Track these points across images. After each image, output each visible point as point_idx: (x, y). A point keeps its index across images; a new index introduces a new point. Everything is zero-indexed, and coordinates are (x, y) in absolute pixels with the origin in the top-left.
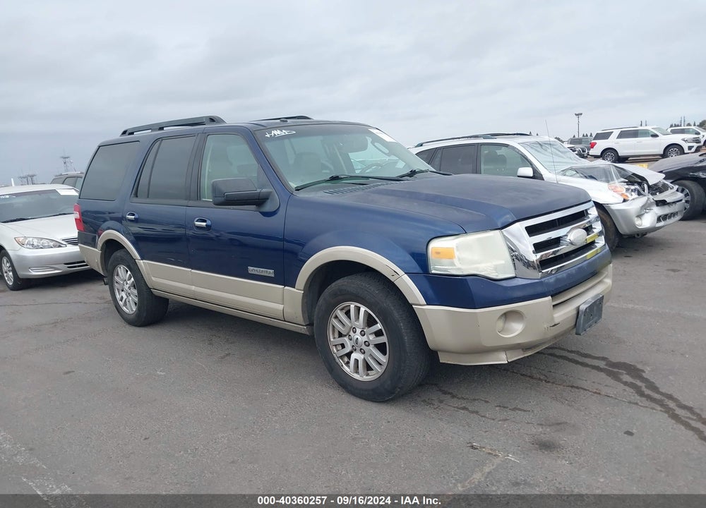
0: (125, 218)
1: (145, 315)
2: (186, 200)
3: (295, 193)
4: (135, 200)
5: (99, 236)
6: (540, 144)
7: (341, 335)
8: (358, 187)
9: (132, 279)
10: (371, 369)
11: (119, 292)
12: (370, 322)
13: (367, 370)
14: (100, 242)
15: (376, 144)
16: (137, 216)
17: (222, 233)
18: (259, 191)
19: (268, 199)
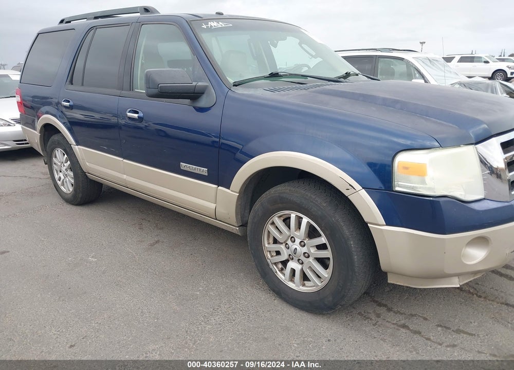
0: (61, 104)
1: (80, 195)
2: (119, 90)
3: (234, 89)
4: (70, 87)
5: (38, 119)
6: (429, 60)
7: (275, 241)
8: (298, 85)
9: (69, 162)
10: (309, 280)
11: (57, 172)
12: (312, 233)
13: (304, 280)
14: (39, 124)
15: (303, 45)
16: (71, 103)
17: (150, 123)
18: (194, 84)
19: (203, 93)
